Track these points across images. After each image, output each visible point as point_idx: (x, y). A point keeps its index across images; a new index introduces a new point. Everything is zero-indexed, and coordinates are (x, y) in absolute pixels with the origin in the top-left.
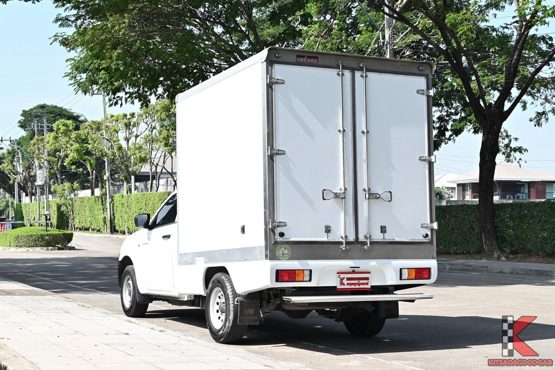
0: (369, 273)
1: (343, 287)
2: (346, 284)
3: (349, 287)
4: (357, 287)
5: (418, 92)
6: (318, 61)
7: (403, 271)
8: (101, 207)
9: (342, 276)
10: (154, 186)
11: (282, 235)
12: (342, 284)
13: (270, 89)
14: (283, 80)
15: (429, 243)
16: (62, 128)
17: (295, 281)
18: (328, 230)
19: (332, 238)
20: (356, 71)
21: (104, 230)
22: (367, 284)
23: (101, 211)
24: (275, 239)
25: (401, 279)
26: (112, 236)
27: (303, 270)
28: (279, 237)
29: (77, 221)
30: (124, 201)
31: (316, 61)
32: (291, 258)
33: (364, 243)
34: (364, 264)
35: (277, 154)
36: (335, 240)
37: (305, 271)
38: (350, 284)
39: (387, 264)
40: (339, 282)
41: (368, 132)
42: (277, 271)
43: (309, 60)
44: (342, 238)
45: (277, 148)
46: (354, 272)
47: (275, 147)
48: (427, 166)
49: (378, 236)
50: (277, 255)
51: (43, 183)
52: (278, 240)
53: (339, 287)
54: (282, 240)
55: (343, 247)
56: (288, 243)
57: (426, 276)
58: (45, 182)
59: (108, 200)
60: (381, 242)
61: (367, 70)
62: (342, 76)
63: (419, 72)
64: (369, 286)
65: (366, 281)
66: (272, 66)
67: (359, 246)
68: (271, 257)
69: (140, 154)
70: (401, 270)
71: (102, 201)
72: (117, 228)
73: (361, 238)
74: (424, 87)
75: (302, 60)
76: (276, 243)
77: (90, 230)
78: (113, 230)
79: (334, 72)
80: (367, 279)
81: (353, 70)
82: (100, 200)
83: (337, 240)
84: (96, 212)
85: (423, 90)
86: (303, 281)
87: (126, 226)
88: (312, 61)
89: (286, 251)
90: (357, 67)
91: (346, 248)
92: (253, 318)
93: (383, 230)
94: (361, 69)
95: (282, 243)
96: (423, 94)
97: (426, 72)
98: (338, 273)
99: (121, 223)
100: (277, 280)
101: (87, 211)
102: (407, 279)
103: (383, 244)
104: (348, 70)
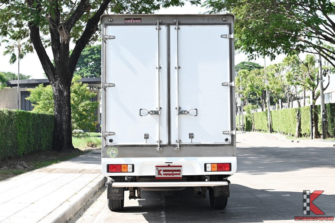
0: (181, 166)
1: (160, 176)
2: (163, 174)
3: (165, 176)
4: (171, 176)
5: (222, 37)
6: (141, 21)
7: (207, 165)
8: (265, 117)
9: (160, 169)
10: (290, 104)
11: (111, 141)
12: (159, 174)
13: (104, 43)
14: (114, 36)
15: (229, 145)
16: (242, 74)
17: (121, 172)
18: (147, 137)
19: (149, 142)
20: (171, 26)
21: (268, 130)
22: (179, 174)
23: (266, 120)
24: (106, 144)
25: (205, 170)
26: (272, 134)
27: (127, 165)
28: (109, 142)
29: (256, 125)
30: (276, 114)
31: (139, 21)
32: (118, 156)
33: (175, 146)
34: (176, 161)
35: (109, 86)
36: (152, 144)
37: (128, 165)
38: (166, 174)
39: (194, 161)
40: (157, 173)
41: (179, 68)
42: (108, 165)
43: (134, 21)
44: (157, 142)
45: (109, 82)
46: (169, 166)
47: (108, 81)
48: (229, 90)
49: (186, 140)
50: (108, 154)
51: (240, 105)
52: (108, 144)
53: (157, 176)
54: (111, 144)
55: (158, 148)
56: (116, 146)
57: (227, 169)
58: (241, 104)
59: (269, 114)
60: (189, 145)
61: (179, 24)
62: (159, 30)
63: (223, 22)
64: (181, 176)
65: (179, 173)
66: (106, 28)
67: (171, 147)
68: (103, 156)
69: (276, 87)
70: (205, 165)
71: (266, 114)
72: (274, 130)
73: (173, 142)
74: (227, 32)
75: (129, 21)
76: (107, 146)
77: (262, 131)
78: (272, 131)
79: (153, 28)
80: (180, 171)
81: (168, 25)
82: (265, 114)
83: (153, 144)
84: (264, 121)
85: (227, 35)
86: (127, 172)
87: (278, 128)
88: (137, 21)
89: (115, 151)
90: (172, 22)
91: (160, 149)
92: (118, 195)
93: (191, 136)
94: (175, 24)
95: (111, 146)
96: (226, 38)
97: (229, 22)
98: (156, 167)
99: (275, 127)
100: (108, 171)
101: (260, 120)
102: (211, 171)
103: (191, 146)
104: (164, 25)
